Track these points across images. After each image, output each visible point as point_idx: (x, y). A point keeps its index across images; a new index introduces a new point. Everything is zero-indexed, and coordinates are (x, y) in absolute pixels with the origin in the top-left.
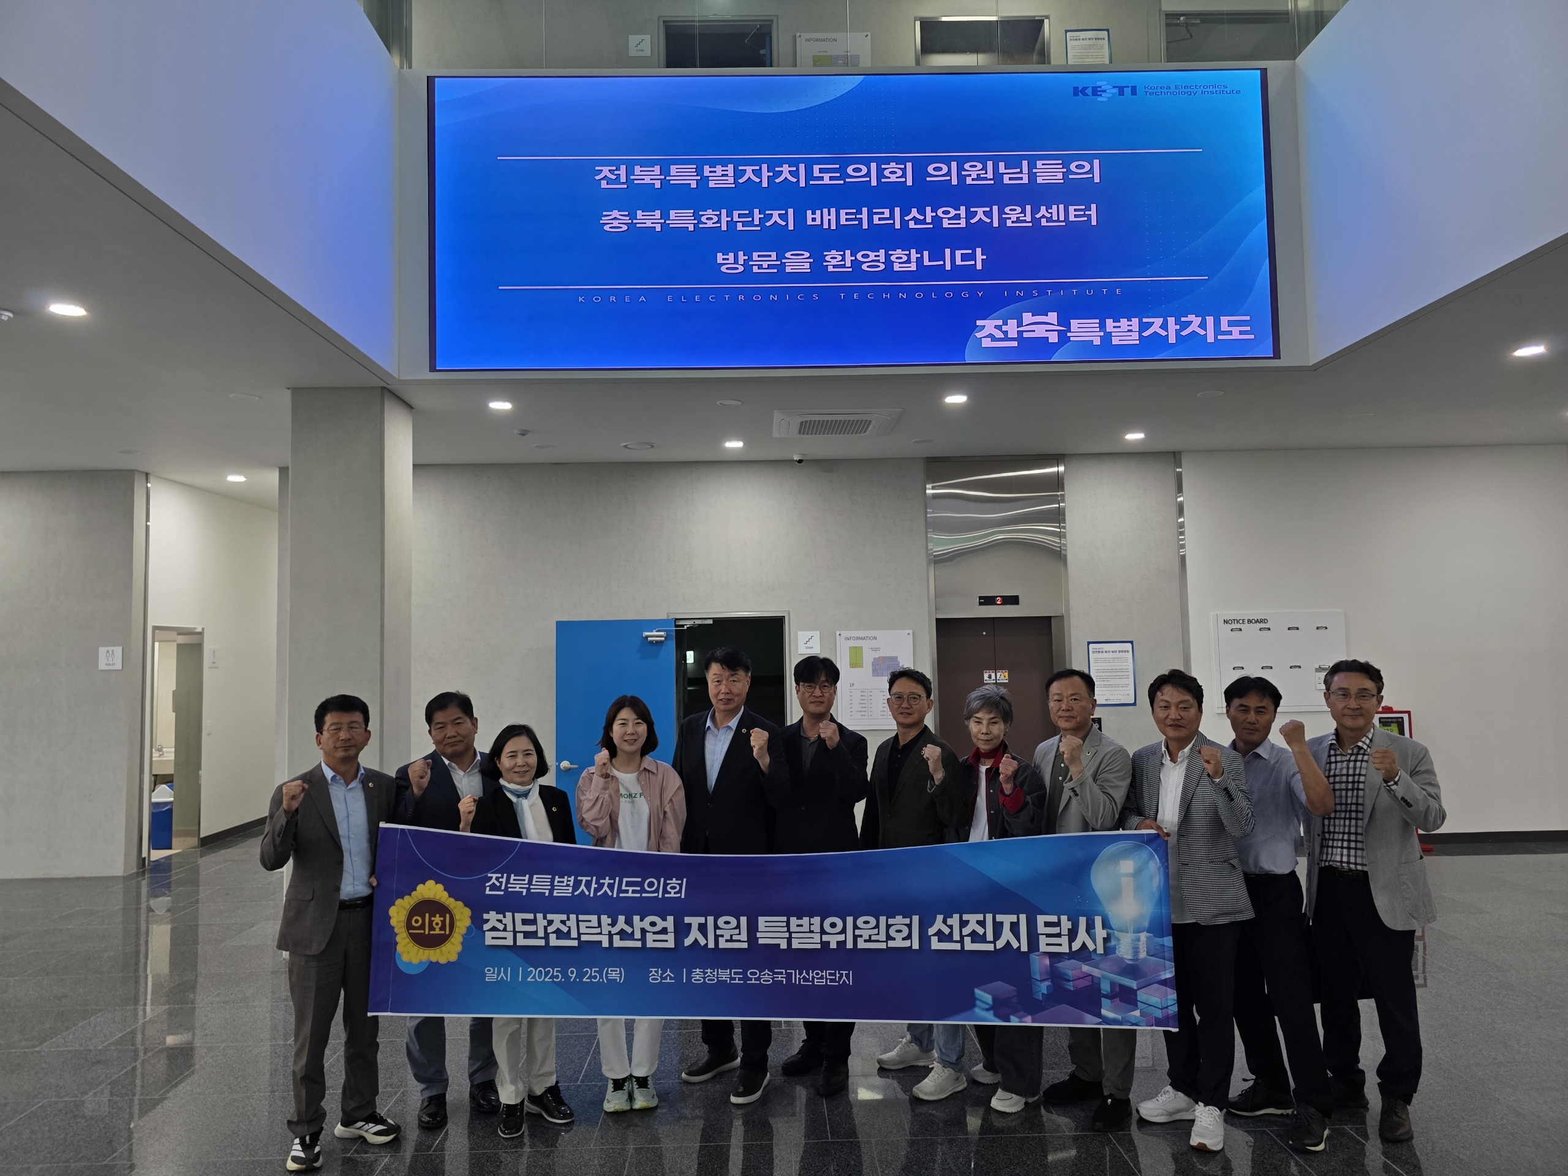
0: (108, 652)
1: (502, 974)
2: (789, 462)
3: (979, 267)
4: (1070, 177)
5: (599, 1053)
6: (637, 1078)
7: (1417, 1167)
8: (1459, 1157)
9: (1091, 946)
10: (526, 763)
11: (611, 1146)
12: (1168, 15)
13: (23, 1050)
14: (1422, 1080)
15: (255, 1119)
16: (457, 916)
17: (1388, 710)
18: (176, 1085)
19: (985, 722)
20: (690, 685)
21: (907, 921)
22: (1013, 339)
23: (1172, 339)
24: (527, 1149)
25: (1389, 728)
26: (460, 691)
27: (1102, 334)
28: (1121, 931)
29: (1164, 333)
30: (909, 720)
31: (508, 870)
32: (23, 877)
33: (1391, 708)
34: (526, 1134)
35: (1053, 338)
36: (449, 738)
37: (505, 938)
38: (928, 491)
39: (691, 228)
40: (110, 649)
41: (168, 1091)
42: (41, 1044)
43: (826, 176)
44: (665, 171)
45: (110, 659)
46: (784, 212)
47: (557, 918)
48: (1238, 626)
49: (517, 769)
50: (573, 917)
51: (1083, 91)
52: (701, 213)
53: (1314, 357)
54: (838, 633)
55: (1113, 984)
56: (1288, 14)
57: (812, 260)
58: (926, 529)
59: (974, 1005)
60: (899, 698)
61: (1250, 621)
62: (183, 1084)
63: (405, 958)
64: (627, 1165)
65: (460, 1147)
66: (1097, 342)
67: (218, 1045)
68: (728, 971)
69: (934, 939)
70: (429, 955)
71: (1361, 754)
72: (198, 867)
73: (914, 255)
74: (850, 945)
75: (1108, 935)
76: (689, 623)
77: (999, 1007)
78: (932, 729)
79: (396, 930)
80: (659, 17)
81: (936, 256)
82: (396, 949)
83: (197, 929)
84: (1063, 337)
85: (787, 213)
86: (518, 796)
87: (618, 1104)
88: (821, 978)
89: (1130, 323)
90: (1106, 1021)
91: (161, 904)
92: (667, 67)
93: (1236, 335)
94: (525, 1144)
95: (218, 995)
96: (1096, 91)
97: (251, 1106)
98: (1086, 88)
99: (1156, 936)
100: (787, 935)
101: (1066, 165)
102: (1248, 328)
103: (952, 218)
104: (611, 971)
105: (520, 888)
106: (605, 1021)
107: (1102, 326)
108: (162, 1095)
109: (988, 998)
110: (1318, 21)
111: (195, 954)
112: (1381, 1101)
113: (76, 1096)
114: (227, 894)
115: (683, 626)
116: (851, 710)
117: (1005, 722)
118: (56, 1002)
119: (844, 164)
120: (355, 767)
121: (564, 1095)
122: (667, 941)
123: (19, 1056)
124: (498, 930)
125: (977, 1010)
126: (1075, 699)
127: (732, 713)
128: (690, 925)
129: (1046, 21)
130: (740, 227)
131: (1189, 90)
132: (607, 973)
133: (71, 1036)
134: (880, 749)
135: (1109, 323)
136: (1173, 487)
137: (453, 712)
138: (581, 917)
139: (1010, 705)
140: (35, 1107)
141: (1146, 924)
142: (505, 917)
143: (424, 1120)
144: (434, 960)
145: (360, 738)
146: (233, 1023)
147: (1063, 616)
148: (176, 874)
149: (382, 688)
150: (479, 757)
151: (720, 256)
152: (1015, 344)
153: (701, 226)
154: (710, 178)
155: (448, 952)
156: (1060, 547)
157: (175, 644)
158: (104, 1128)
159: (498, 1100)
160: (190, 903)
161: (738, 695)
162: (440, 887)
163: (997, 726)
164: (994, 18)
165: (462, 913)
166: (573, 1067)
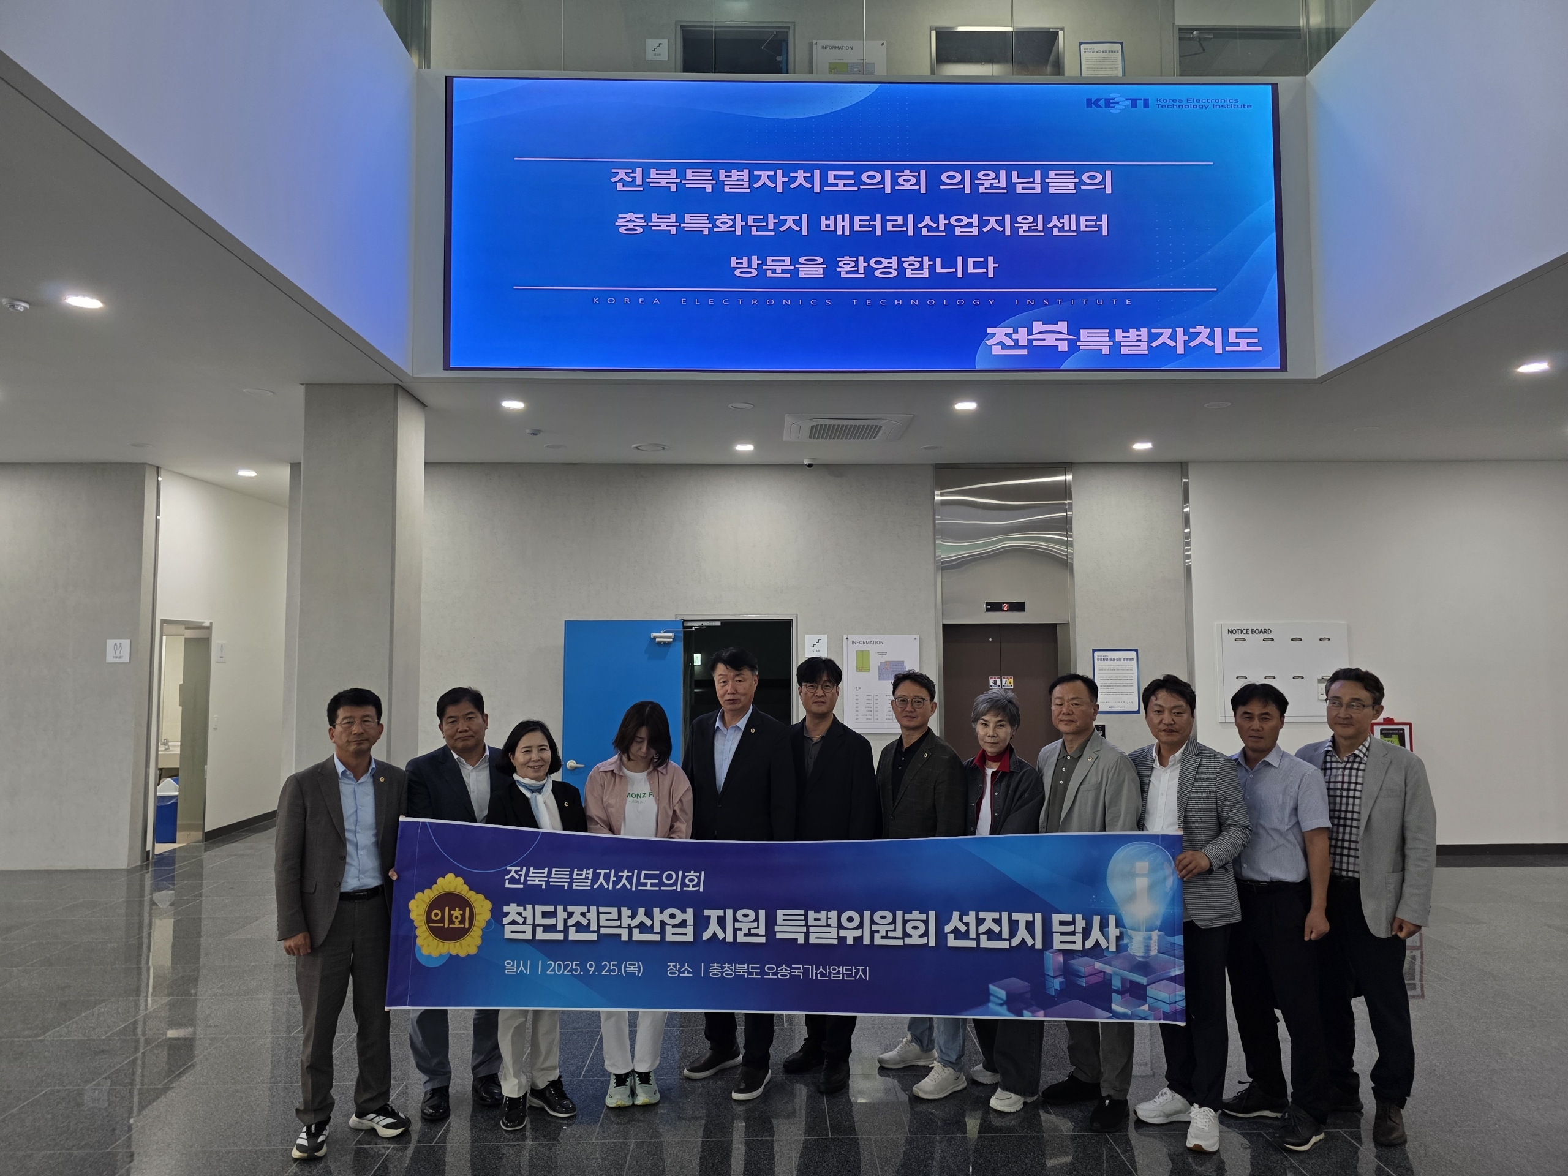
0: (116, 644)
1: (522, 967)
2: (801, 466)
3: (991, 275)
4: (1083, 187)
5: (602, 1048)
6: (640, 1074)
7: (1410, 1170)
8: (1450, 1161)
9: (1104, 944)
10: (541, 758)
11: (612, 1140)
12: (1182, 30)
13: (26, 1040)
14: (1415, 1084)
15: (258, 1109)
16: (477, 910)
17: (1389, 721)
18: (179, 1075)
19: (992, 725)
20: (696, 687)
21: (923, 917)
22: (1023, 347)
23: (1181, 350)
24: (529, 1142)
25: (1390, 739)
26: (472, 688)
27: (1111, 343)
28: (1133, 929)
29: (1172, 344)
30: (913, 723)
31: (527, 863)
32: (25, 869)
33: (1392, 720)
34: (528, 1127)
35: (1063, 347)
36: (461, 732)
37: (525, 932)
38: (936, 498)
39: (706, 231)
40: (118, 641)
41: (171, 1081)
42: (44, 1033)
43: (841, 183)
44: (681, 175)
45: (118, 652)
46: (798, 217)
47: (577, 910)
48: (1242, 636)
49: (531, 764)
50: (593, 909)
51: (1096, 103)
52: (715, 217)
53: (1321, 370)
54: (845, 637)
55: (1123, 980)
56: (1300, 30)
57: (825, 266)
58: (934, 535)
59: (988, 1001)
60: (903, 701)
61: (1254, 631)
62: (187, 1075)
63: (425, 951)
64: (628, 1158)
65: (463, 1139)
66: (1106, 351)
67: (222, 1036)
68: (746, 966)
69: (951, 937)
70: (449, 948)
71: (1357, 762)
72: (202, 860)
73: (926, 262)
74: (866, 941)
75: (1121, 933)
76: (697, 625)
77: (1013, 1002)
78: (936, 733)
79: (416, 924)
80: (677, 22)
81: (948, 262)
82: (415, 943)
83: (200, 921)
84: (1073, 346)
85: (801, 218)
86: (533, 791)
87: (620, 1099)
88: (839, 973)
89: (1139, 333)
90: (1116, 1015)
91: (164, 898)
92: (684, 72)
93: (1244, 347)
94: (527, 1138)
95: (222, 987)
96: (1109, 103)
97: (254, 1097)
98: (1099, 100)
99: (1167, 934)
100: (804, 929)
101: (1078, 175)
102: (1256, 341)
103: (967, 226)
104: (630, 965)
105: (539, 881)
106: (610, 1015)
107: (1112, 336)
108: (165, 1084)
109: (1002, 994)
110: (1330, 37)
111: (198, 947)
112: (1375, 1106)
113: (79, 1085)
114: (232, 888)
115: (691, 627)
116: (857, 713)
117: (1012, 725)
118: (60, 992)
119: (859, 171)
120: (367, 761)
121: (567, 1089)
122: (686, 934)
123: (22, 1045)
124: (518, 924)
125: (991, 1005)
126: (1076, 704)
127: (738, 713)
128: (709, 917)
129: (1061, 33)
130: (754, 231)
131: (1201, 103)
132: (625, 967)
133: (75, 1026)
134: (885, 752)
135: (1119, 333)
136: (1180, 498)
137: (466, 707)
138: (601, 909)
139: (1017, 709)
140: (39, 1095)
141: (1158, 923)
142: (525, 909)
143: (427, 1112)
144: (454, 953)
145: (372, 732)
146: (237, 1015)
147: (1068, 624)
148: (180, 867)
149: (390, 683)
150: (487, 753)
151: (734, 260)
152: (1025, 352)
153: (715, 230)
154: (725, 183)
155: (467, 946)
156: (1067, 556)
157: (182, 639)
158: (107, 1116)
159: (501, 1093)
160: (195, 896)
161: (744, 695)
162: (460, 880)
163: (1004, 729)
164: (1010, 29)
165: (482, 906)
166: (576, 1062)
